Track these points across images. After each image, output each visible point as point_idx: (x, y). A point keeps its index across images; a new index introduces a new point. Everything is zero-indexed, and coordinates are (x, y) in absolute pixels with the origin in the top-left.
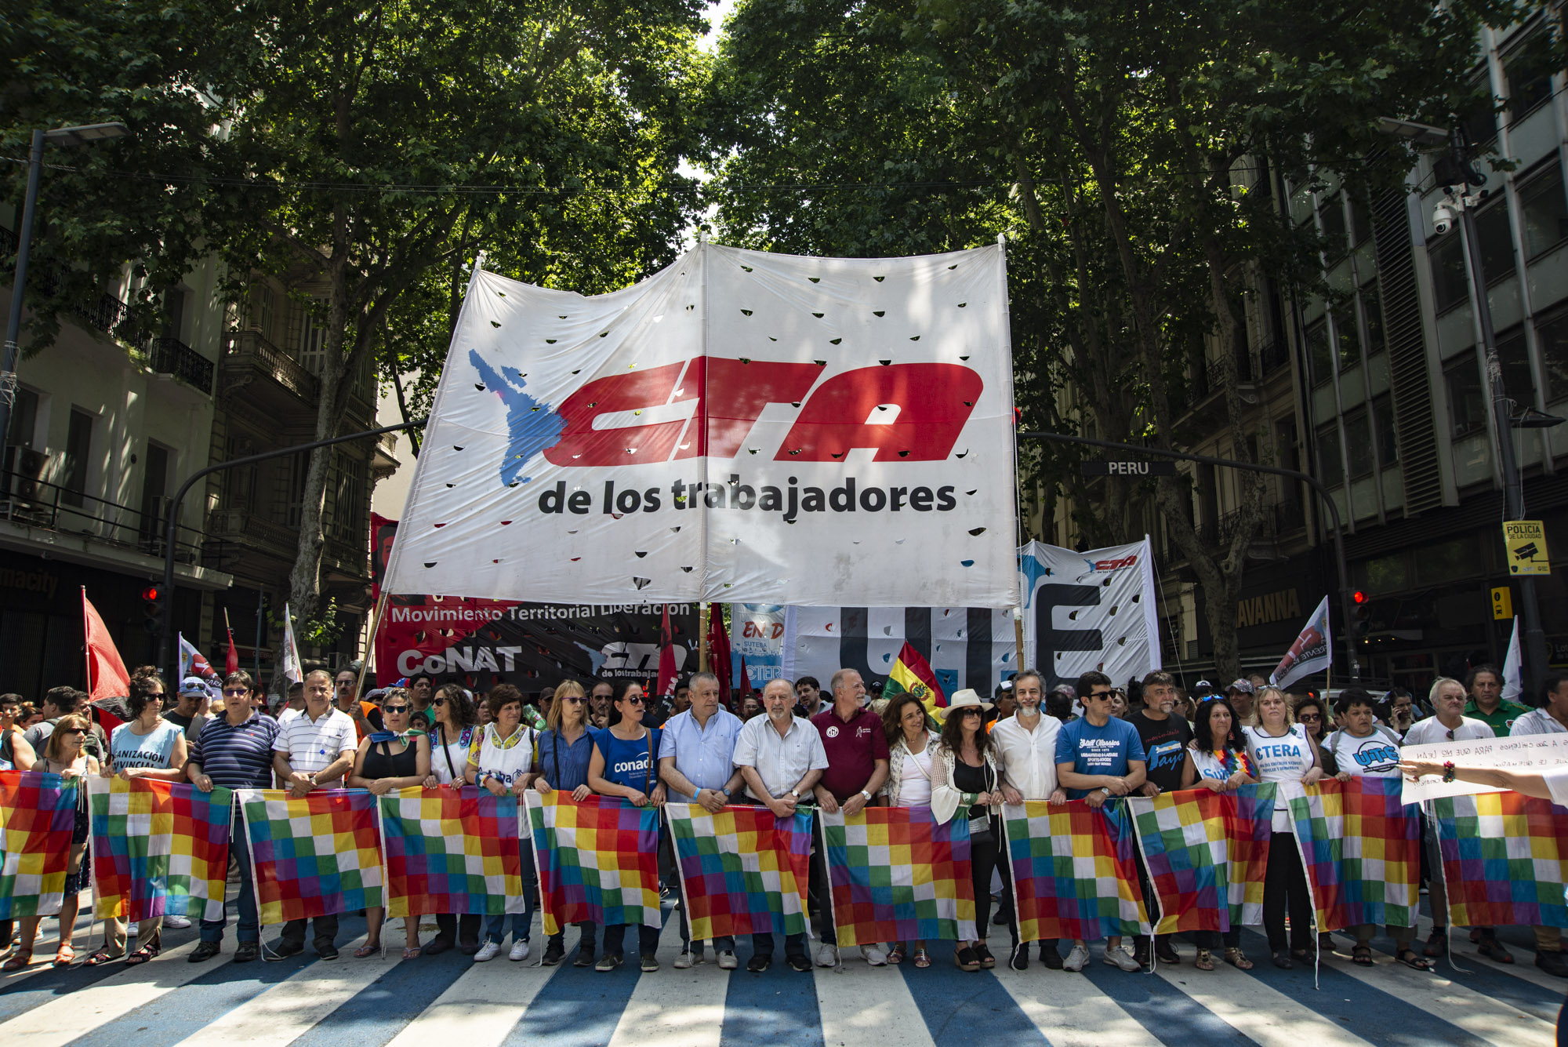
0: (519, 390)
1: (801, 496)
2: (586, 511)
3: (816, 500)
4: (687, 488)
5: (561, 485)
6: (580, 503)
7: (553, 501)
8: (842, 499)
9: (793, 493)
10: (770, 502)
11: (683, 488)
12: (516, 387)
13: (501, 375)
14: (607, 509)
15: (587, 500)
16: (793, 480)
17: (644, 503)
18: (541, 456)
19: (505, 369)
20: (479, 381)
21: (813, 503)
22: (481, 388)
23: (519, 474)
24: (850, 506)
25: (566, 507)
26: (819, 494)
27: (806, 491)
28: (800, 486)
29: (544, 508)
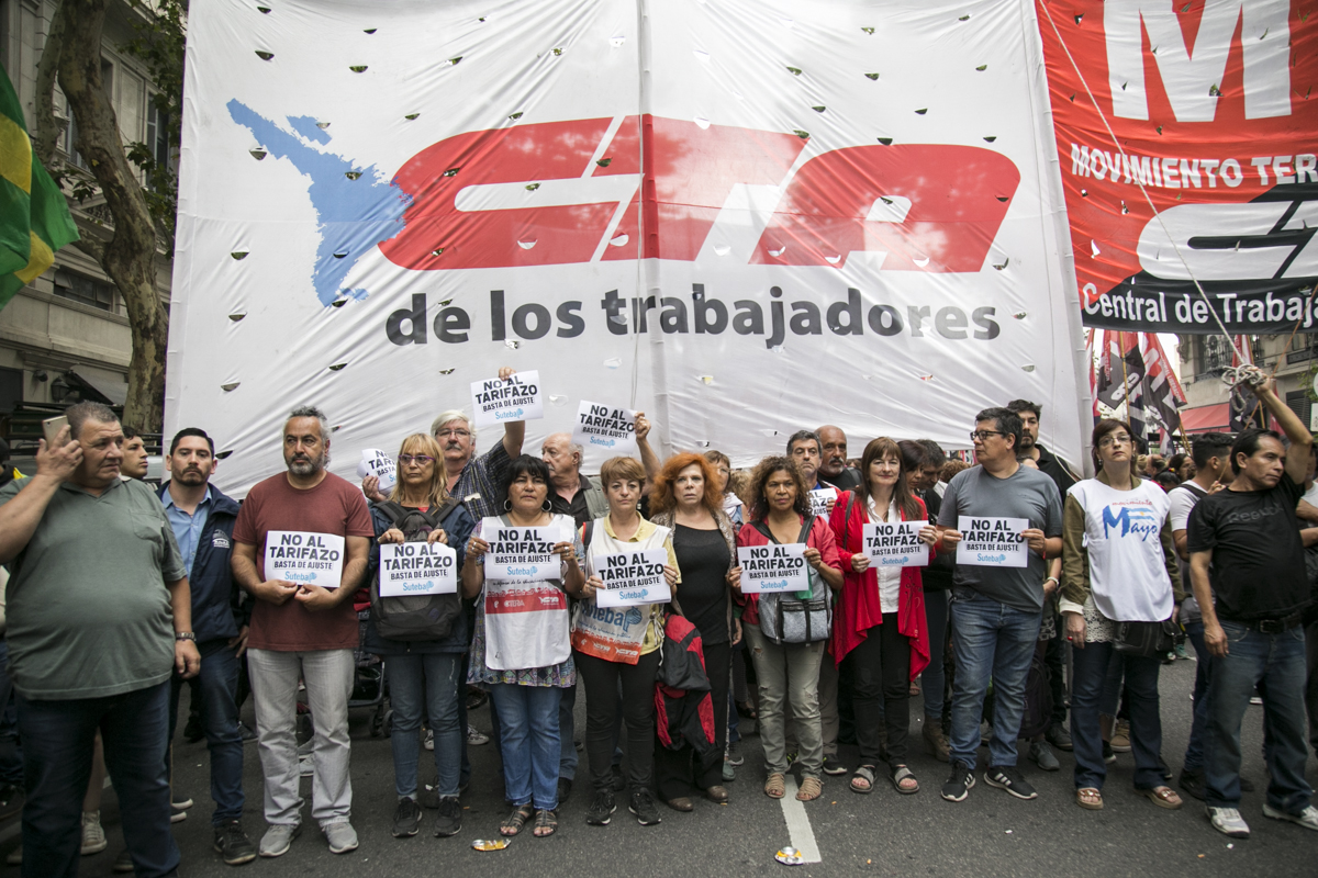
0: (322, 149)
1: (789, 314)
2: (464, 338)
3: (807, 320)
4: (629, 304)
5: (419, 300)
6: (454, 324)
7: (408, 323)
8: (845, 318)
9: (778, 309)
10: (748, 323)
11: (622, 303)
12: (315, 145)
13: (289, 129)
14: (499, 334)
15: (464, 321)
16: (776, 291)
17: (556, 324)
18: (376, 254)
19: (293, 121)
20: (254, 145)
21: (805, 323)
22: (260, 155)
23: (345, 284)
24: (855, 328)
25: (431, 334)
26: (813, 311)
27: (795, 306)
28: (787, 300)
29: (395, 335)
